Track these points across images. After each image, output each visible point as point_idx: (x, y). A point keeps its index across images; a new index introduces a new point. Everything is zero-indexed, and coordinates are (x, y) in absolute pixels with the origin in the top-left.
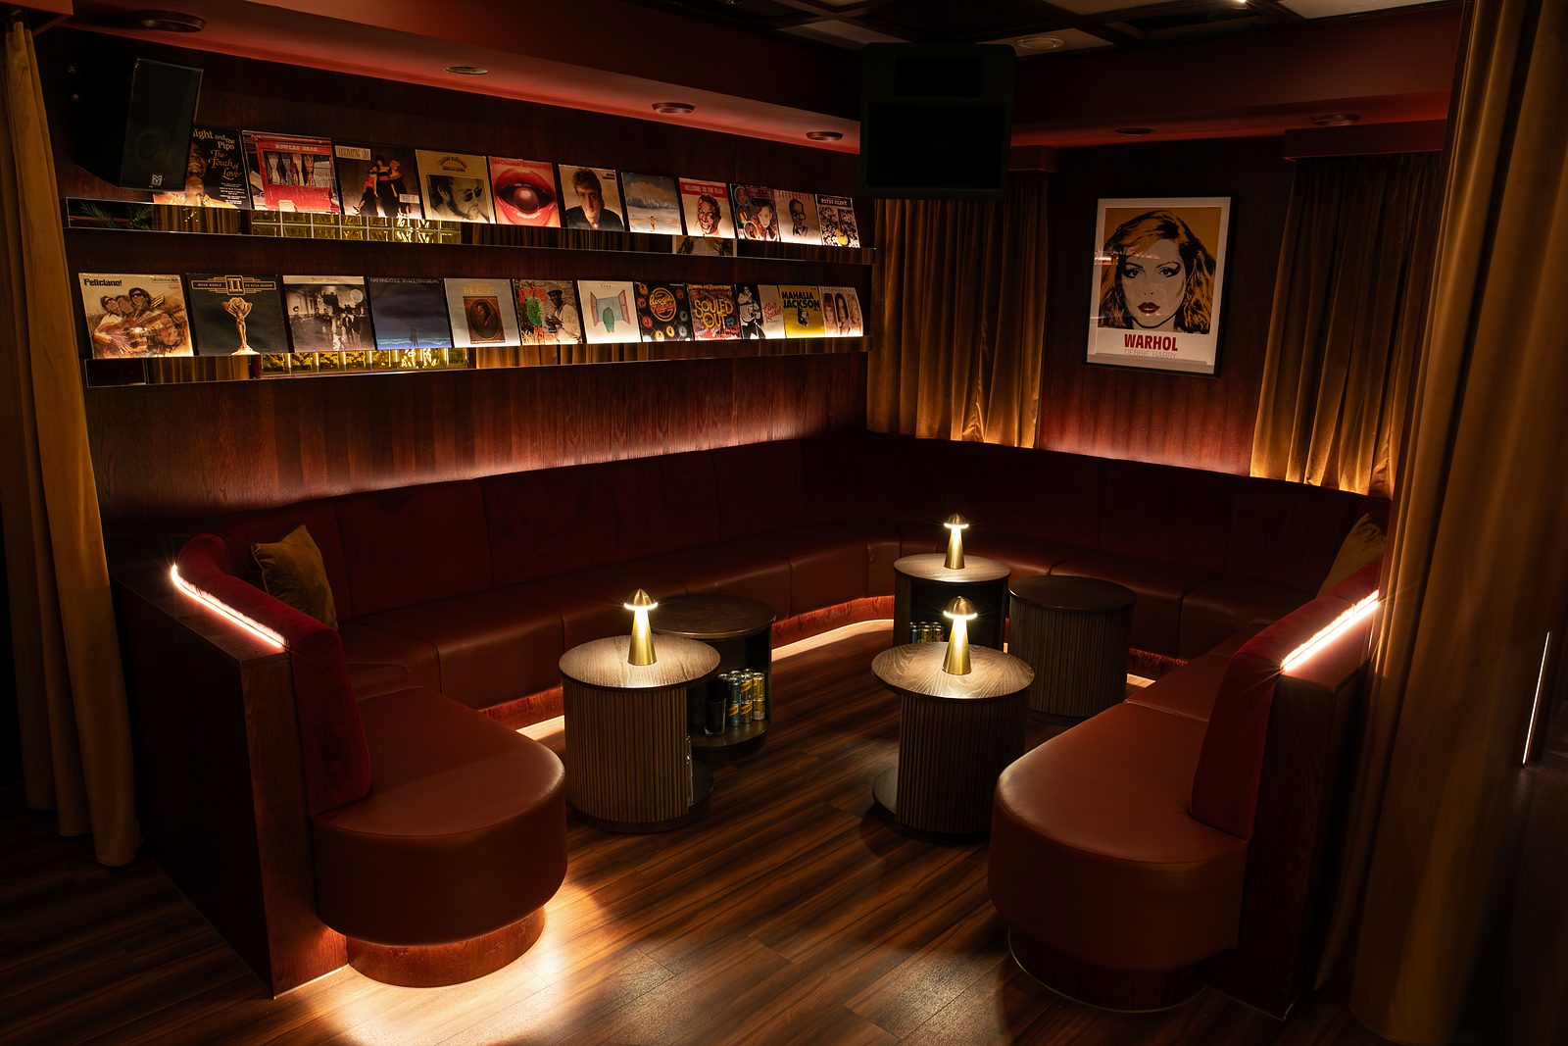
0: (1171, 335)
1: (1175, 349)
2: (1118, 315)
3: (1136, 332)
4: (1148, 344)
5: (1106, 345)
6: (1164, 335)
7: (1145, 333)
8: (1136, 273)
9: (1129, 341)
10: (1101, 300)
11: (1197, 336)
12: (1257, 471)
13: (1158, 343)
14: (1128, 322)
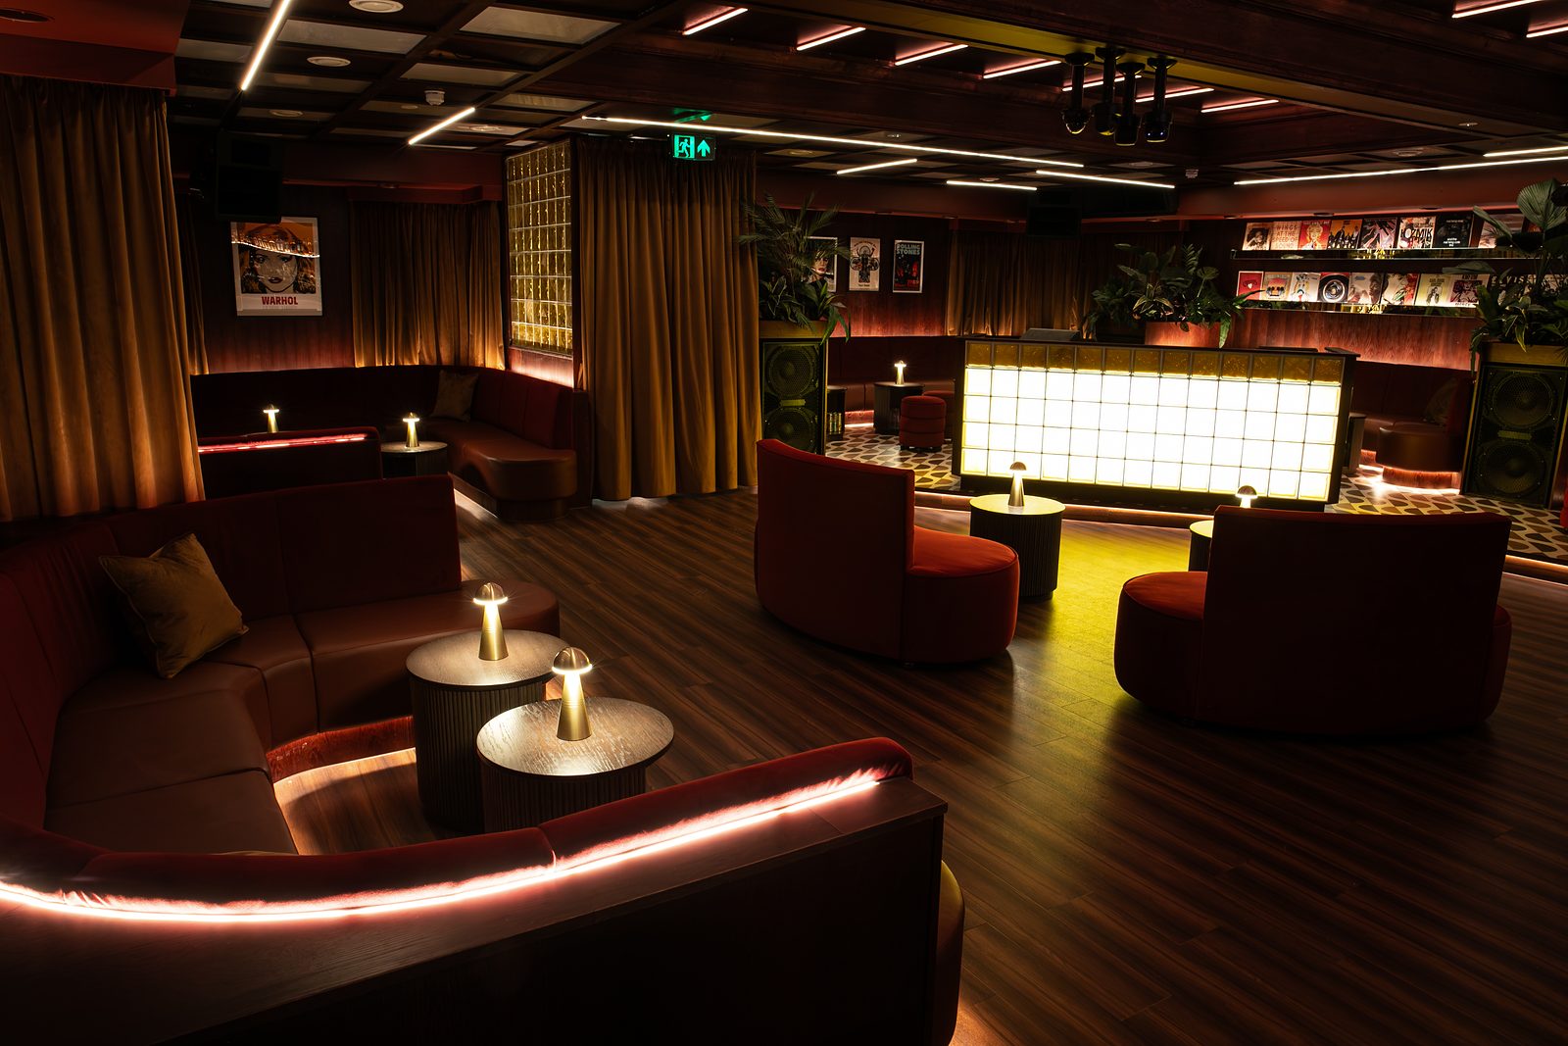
0: (293, 296)
1: (296, 303)
2: (255, 286)
3: (269, 295)
4: (278, 302)
5: (249, 304)
6: (288, 296)
7: (275, 295)
8: (263, 260)
9: (265, 301)
10: (242, 277)
11: (309, 295)
12: (360, 364)
13: (285, 301)
14: (263, 289)
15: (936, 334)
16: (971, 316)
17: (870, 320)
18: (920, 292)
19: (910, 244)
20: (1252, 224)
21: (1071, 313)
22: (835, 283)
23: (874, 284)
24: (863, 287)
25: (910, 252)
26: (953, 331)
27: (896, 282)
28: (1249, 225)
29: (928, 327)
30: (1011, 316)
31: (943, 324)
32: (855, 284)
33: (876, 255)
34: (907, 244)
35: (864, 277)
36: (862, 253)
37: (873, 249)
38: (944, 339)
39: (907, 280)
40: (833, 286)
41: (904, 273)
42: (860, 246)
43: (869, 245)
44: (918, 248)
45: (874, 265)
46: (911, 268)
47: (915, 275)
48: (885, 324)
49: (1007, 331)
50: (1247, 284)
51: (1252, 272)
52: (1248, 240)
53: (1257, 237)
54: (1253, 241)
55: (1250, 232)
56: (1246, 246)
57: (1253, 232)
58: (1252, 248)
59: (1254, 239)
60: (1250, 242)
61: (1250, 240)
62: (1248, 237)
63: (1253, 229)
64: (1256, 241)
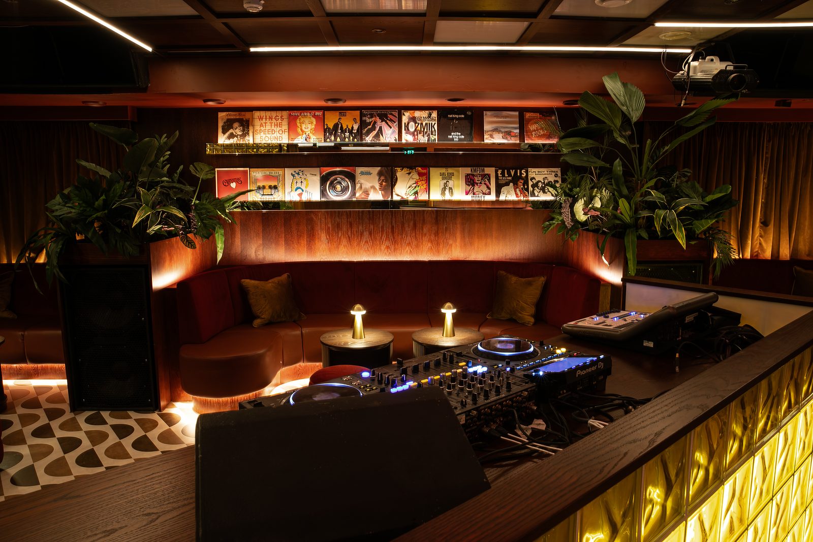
28: (220, 115)
50: (229, 184)
51: (235, 169)
52: (224, 133)
53: (235, 129)
54: (230, 133)
55: (224, 123)
56: (222, 140)
57: (229, 123)
58: (231, 141)
59: (231, 131)
60: (227, 134)
61: (227, 132)
62: (222, 129)
63: (228, 120)
64: (235, 134)
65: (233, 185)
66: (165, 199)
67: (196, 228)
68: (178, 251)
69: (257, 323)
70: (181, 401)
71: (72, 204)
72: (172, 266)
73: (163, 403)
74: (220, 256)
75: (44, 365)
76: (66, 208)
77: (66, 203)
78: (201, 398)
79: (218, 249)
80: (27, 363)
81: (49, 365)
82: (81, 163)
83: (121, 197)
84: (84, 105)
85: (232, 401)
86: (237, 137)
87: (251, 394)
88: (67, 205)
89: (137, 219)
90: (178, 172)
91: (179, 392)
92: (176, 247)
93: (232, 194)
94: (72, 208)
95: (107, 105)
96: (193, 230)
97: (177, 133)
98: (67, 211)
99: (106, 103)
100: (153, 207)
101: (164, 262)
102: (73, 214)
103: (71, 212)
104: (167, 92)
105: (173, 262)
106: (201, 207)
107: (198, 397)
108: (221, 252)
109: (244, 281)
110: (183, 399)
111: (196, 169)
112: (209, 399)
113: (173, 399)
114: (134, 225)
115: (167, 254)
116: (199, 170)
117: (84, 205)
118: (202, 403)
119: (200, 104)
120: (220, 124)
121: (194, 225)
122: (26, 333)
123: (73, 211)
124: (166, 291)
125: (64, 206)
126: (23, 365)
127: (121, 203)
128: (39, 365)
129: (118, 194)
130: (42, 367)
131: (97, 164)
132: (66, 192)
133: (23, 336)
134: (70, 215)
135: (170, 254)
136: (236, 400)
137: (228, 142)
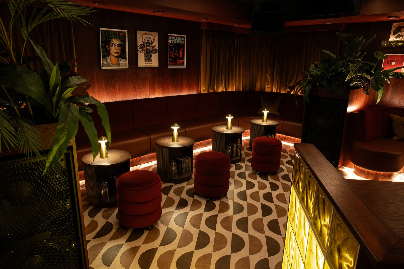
15: (194, 92)
16: (214, 80)
17: (154, 86)
18: (185, 67)
19: (178, 37)
20: (397, 24)
21: (266, 78)
22: (127, 62)
23: (155, 62)
24: (148, 65)
25: (178, 42)
26: (205, 90)
27: (169, 61)
28: (394, 24)
29: (190, 88)
30: (234, 79)
31: (198, 86)
32: (142, 62)
33: (156, 44)
34: (176, 37)
35: (148, 58)
36: (146, 41)
37: (154, 40)
38: (199, 95)
39: (176, 59)
40: (126, 64)
41: (175, 56)
42: (144, 37)
43: (150, 36)
44: (182, 39)
45: (154, 50)
46: (179, 51)
47: (181, 56)
48: (164, 88)
49: (232, 87)
50: (391, 63)
51: (396, 55)
52: (394, 34)
53: (402, 32)
54: (398, 35)
55: (396, 29)
56: (392, 38)
57: (398, 29)
58: (398, 39)
59: (399, 33)
60: (396, 35)
61: (396, 34)
62: (394, 32)
63: (398, 27)
64: (401, 35)
65: (393, 64)
66: (360, 70)
67: (372, 85)
68: (360, 95)
69: (395, 138)
70: (347, 167)
71: (319, 69)
72: (356, 102)
73: (339, 166)
74: (378, 100)
75: (288, 137)
76: (316, 71)
77: (316, 69)
78: (360, 167)
79: (378, 97)
80: (282, 134)
81: (290, 137)
82: (324, 51)
83: (341, 67)
84: (323, 24)
85: (377, 173)
86: (402, 37)
87: (387, 173)
88: (317, 70)
89: (348, 78)
90: (363, 56)
91: (347, 162)
92: (359, 93)
93: (392, 68)
94: (318, 71)
95: (334, 23)
96: (371, 86)
97: (375, 35)
98: (317, 72)
99: (333, 22)
100: (355, 73)
101: (354, 100)
102: (319, 74)
103: (318, 73)
104: (369, 14)
105: (357, 100)
106: (377, 74)
107: (358, 167)
108: (379, 99)
109: (392, 115)
110: (348, 166)
111: (377, 54)
112: (364, 169)
113: (344, 165)
114: (346, 81)
115: (355, 96)
116: (378, 55)
117: (324, 70)
118: (360, 170)
119: (385, 19)
120: (393, 29)
121: (372, 83)
122: (284, 122)
123: (319, 72)
124: (352, 113)
125: (315, 70)
126: (280, 135)
127: (341, 70)
128: (286, 136)
129: (340, 66)
130: (287, 137)
131: (329, 51)
132: (316, 63)
133: (283, 123)
134: (317, 74)
135: (356, 96)
136: (379, 174)
137: (395, 40)
